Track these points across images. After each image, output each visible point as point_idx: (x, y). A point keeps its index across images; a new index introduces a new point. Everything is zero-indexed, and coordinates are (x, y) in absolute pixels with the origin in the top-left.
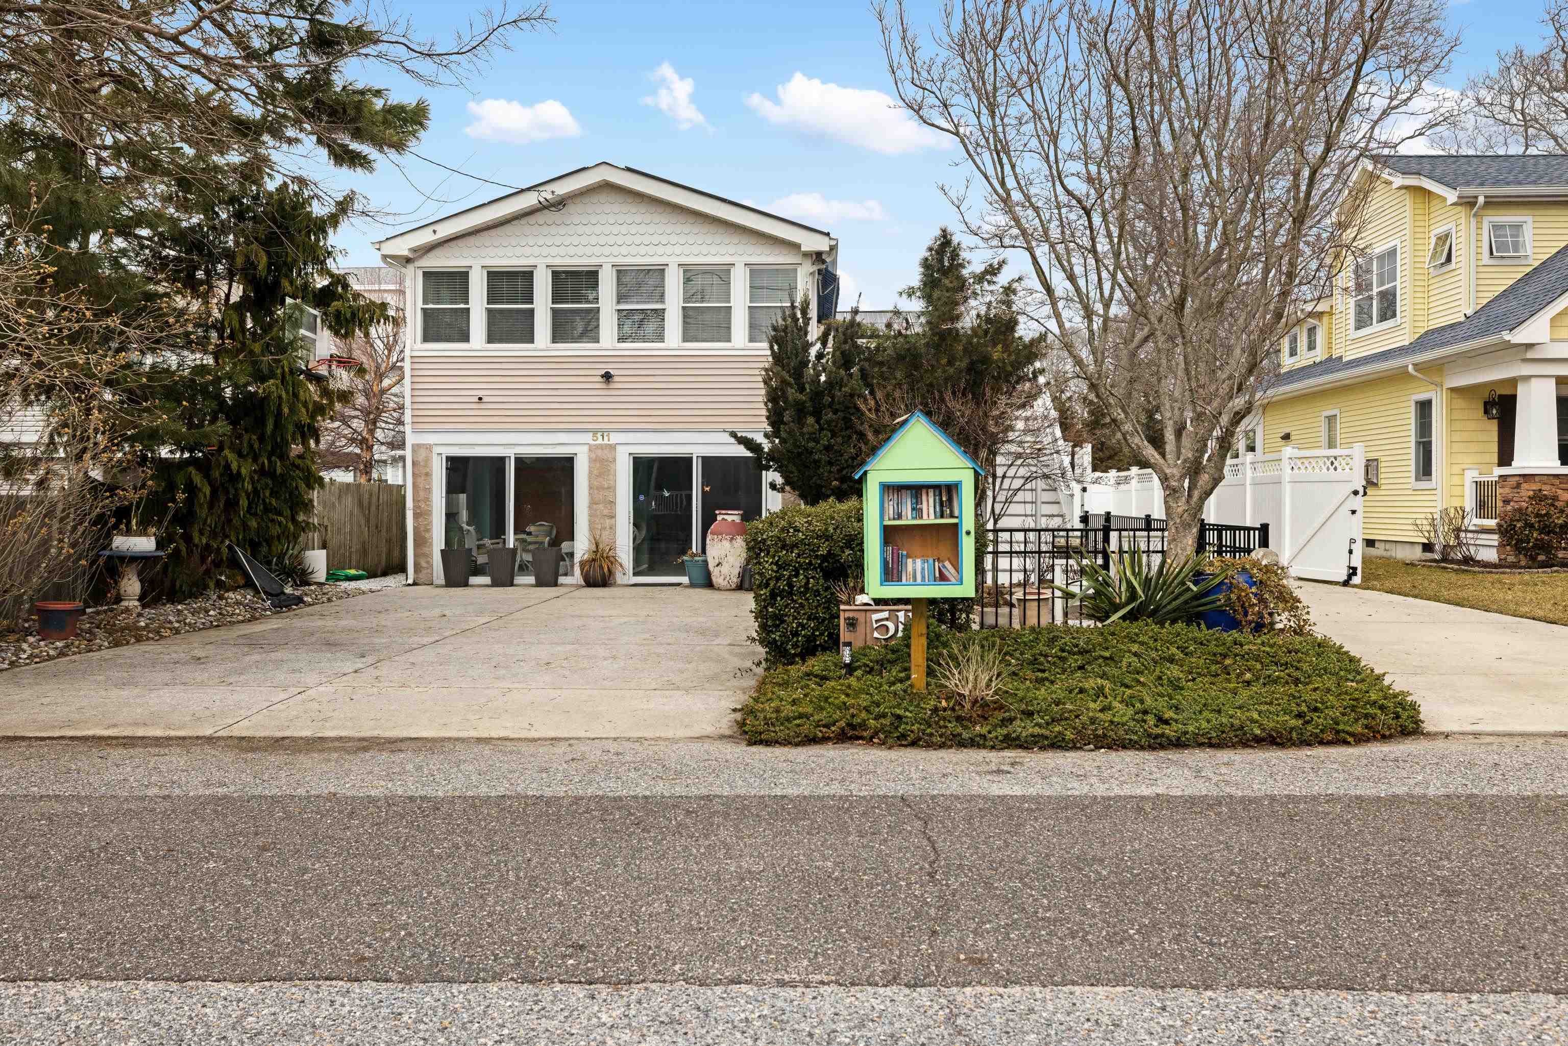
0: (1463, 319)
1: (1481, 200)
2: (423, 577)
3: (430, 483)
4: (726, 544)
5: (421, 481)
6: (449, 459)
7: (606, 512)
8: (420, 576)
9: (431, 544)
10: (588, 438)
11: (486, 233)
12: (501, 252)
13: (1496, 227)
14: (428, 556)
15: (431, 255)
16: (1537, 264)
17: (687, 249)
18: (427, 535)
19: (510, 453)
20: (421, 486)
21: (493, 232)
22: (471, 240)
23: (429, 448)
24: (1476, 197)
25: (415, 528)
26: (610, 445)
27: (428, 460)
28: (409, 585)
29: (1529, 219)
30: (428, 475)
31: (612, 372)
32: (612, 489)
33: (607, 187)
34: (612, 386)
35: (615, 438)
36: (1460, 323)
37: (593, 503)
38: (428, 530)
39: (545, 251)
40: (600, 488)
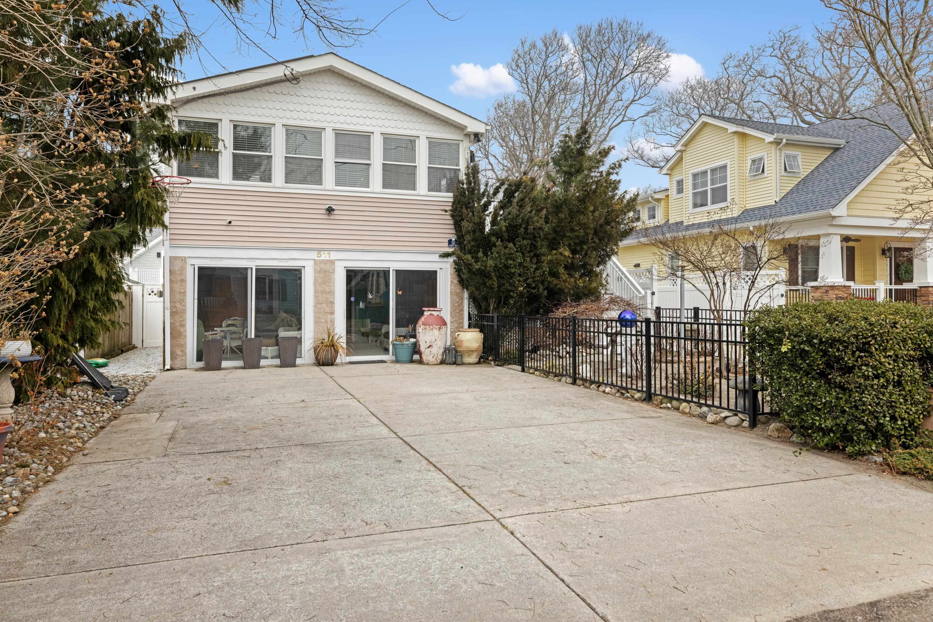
0: (774, 203)
1: (784, 141)
2: (178, 363)
3: (185, 288)
4: (436, 332)
5: (177, 286)
6: (200, 269)
7: (328, 310)
8: (176, 362)
9: (185, 337)
10: (313, 255)
11: (233, 95)
12: (246, 110)
13: (787, 156)
14: (183, 346)
15: (187, 107)
16: (803, 177)
17: (387, 123)
18: (182, 330)
19: (253, 265)
20: (178, 290)
21: (239, 95)
22: (220, 99)
23: (184, 259)
24: (782, 140)
25: (171, 324)
26: (331, 260)
27: (183, 270)
28: (168, 370)
29: (800, 153)
30: (183, 281)
31: (333, 207)
32: (332, 292)
33: (331, 71)
34: (332, 217)
35: (334, 256)
36: (772, 205)
37: (317, 303)
38: (183, 326)
39: (281, 113)
40: (324, 292)
